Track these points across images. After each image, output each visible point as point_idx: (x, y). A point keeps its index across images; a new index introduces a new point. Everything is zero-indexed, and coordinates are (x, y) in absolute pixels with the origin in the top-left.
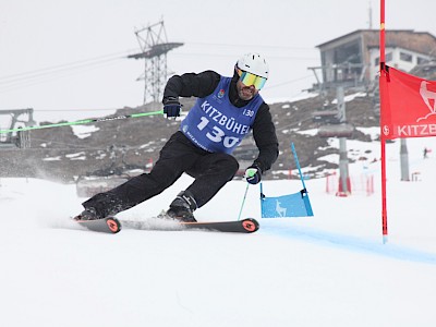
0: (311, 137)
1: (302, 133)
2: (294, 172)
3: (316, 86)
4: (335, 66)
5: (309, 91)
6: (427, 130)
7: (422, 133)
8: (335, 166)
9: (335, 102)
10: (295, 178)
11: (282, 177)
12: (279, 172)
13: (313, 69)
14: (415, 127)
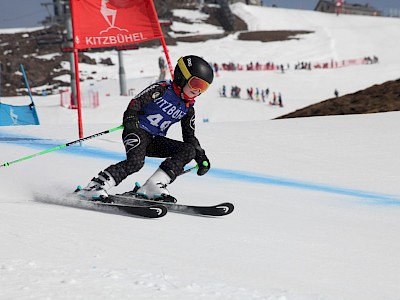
0: (47, 61)
1: (40, 57)
2: (34, 90)
3: (49, 19)
4: (63, 3)
5: (44, 23)
6: (108, 41)
7: (104, 43)
8: (67, 85)
9: (65, 32)
10: (35, 94)
11: (24, 94)
12: (21, 90)
13: (46, 5)
14: (99, 38)
